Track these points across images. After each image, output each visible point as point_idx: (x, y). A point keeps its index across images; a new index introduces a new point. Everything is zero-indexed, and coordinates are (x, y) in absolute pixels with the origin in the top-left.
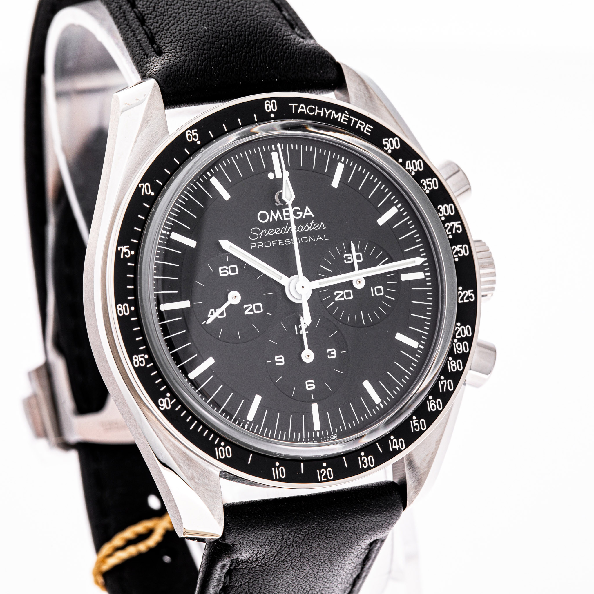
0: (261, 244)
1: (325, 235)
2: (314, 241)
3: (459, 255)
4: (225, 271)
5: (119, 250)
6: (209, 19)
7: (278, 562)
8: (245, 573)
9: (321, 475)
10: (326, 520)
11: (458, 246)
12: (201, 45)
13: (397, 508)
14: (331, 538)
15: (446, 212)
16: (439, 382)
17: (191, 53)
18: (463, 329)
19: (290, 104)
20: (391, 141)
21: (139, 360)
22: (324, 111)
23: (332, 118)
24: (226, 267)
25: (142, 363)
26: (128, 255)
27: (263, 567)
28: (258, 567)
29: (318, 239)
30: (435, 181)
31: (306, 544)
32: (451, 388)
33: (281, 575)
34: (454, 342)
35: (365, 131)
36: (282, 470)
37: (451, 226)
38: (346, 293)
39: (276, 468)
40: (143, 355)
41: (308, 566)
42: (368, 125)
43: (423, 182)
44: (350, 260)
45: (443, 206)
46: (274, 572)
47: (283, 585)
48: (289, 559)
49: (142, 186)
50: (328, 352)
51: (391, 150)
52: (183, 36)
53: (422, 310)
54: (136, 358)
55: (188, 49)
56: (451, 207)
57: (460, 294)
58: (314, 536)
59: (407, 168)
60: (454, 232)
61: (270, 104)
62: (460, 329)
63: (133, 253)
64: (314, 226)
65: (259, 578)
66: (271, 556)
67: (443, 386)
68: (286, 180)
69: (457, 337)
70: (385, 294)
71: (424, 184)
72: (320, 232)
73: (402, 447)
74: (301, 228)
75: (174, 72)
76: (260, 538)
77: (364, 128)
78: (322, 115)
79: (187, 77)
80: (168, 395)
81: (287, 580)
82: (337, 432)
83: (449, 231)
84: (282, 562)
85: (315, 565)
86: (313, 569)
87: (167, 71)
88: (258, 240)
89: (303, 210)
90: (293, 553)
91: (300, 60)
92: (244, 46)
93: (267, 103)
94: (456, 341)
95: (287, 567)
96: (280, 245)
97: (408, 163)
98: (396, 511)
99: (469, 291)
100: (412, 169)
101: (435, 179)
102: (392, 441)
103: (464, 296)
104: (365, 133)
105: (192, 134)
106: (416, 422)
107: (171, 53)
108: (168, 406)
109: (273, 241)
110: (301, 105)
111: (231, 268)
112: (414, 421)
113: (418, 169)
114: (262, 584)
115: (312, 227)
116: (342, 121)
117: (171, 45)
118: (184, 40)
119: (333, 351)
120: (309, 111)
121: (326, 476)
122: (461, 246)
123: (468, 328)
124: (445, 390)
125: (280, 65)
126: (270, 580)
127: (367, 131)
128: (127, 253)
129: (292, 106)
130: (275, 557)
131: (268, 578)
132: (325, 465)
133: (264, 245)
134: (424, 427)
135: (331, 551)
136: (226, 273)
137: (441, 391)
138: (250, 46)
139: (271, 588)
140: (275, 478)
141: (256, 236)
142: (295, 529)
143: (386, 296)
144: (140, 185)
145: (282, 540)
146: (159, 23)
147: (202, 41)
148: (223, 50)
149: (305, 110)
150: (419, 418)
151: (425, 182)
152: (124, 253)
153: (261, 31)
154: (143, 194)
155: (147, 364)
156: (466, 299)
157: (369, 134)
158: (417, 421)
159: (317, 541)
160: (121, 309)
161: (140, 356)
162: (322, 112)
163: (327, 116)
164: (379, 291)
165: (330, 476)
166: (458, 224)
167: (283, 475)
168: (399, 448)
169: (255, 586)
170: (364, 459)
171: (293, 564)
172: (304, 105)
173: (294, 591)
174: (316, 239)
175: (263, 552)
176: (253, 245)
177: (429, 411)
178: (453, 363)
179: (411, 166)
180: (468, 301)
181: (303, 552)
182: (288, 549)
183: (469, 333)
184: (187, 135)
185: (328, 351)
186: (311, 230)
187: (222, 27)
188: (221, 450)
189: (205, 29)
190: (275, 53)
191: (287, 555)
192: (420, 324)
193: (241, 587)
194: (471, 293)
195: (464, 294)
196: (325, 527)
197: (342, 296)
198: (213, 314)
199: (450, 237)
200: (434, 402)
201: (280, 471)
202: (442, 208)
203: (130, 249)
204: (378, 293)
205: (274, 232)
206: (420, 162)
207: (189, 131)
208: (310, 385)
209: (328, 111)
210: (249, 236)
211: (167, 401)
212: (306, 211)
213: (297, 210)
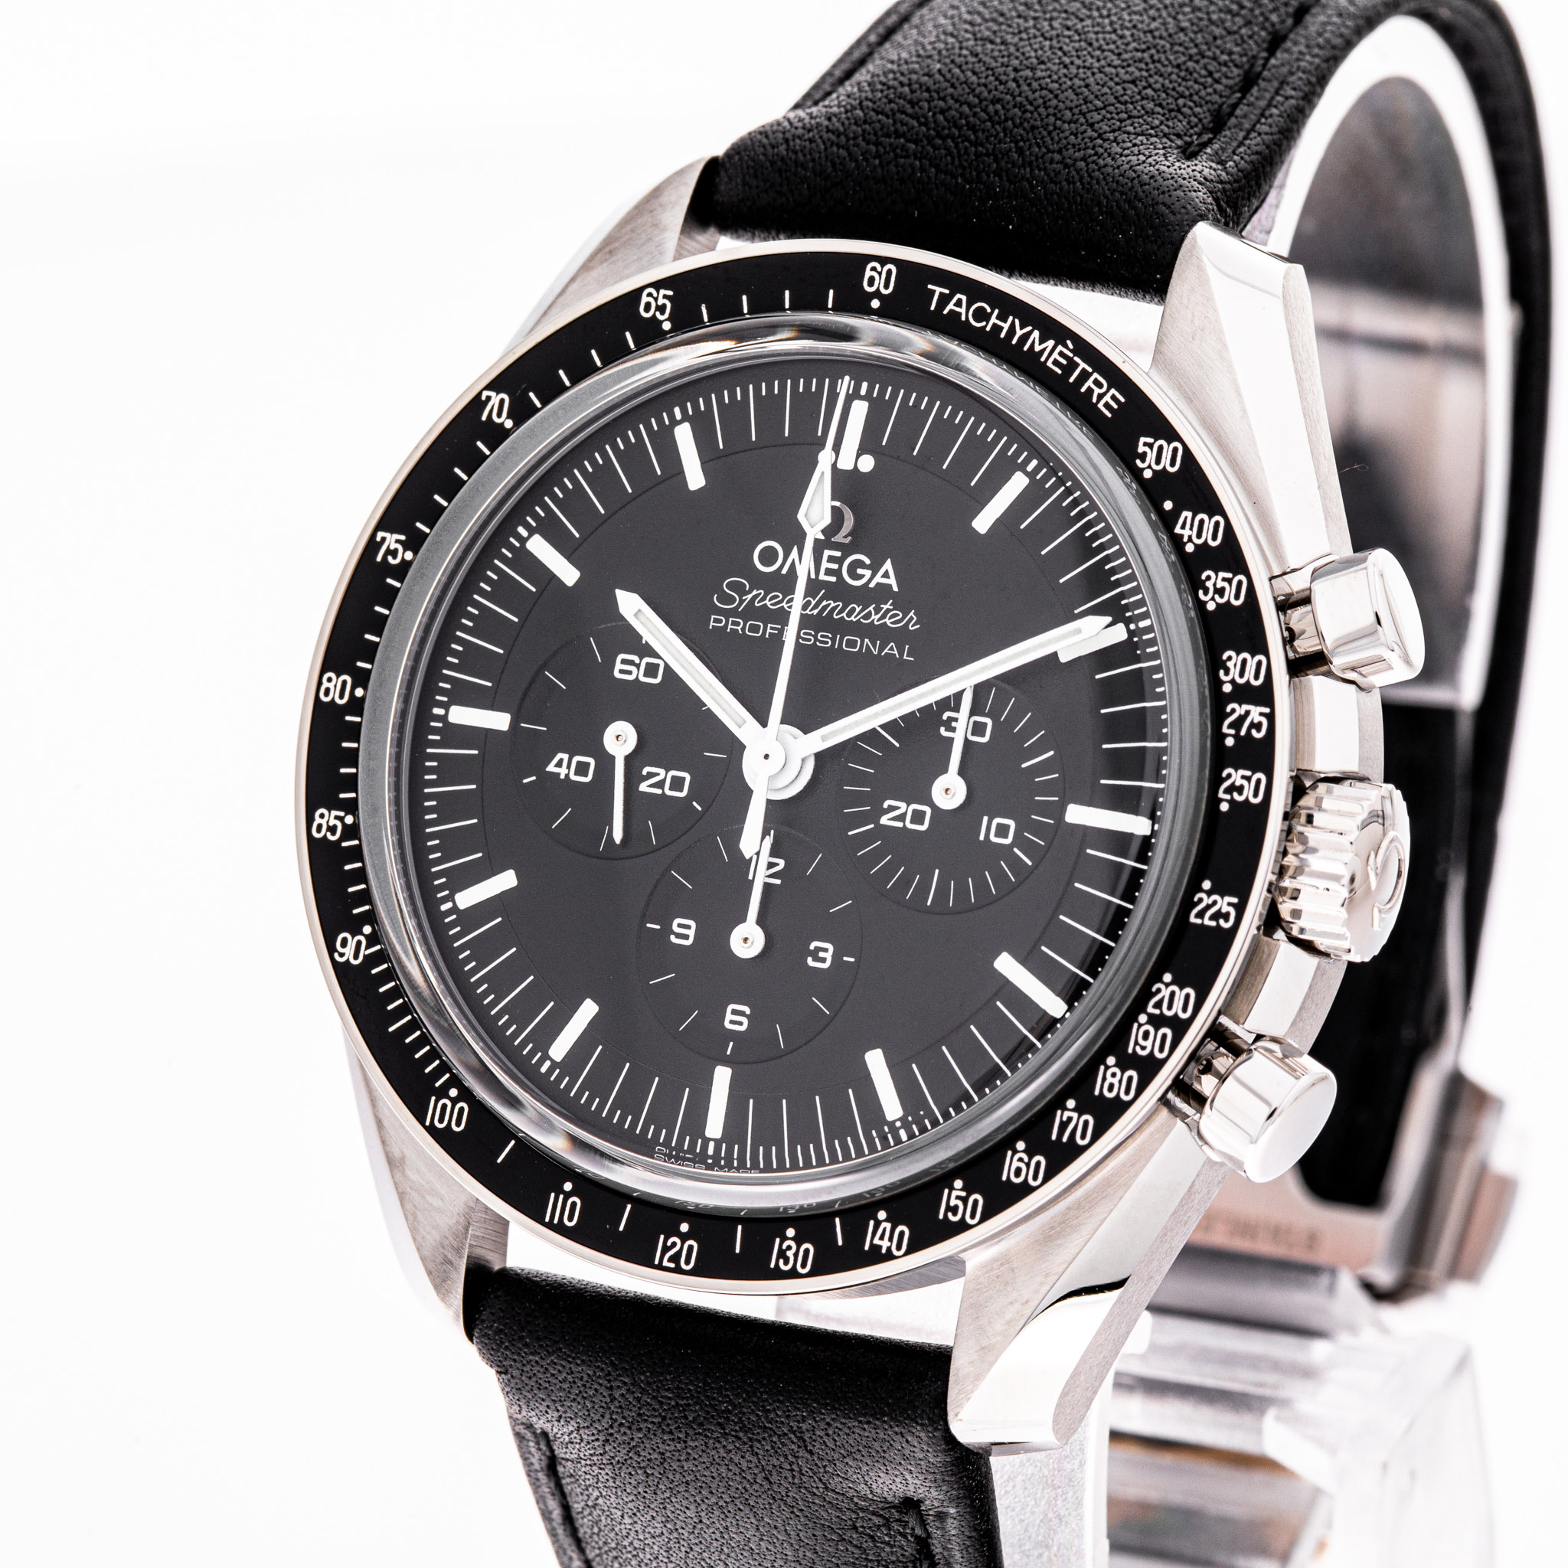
0: (738, 624)
1: (907, 647)
2: (876, 653)
3: (1236, 795)
4: (627, 668)
5: (378, 539)
9: (665, 1249)
10: (725, 1383)
11: (1241, 772)
14: (737, 1438)
15: (1242, 675)
16: (1059, 1112)
18: (1173, 994)
19: (930, 286)
20: (1161, 448)
21: (328, 822)
22: (1013, 325)
23: (1026, 348)
24: (636, 659)
25: (333, 834)
26: (395, 557)
29: (886, 651)
30: (1240, 583)
31: (671, 1433)
32: (1083, 1137)
34: (1138, 1022)
35: (1101, 406)
36: (574, 1204)
37: (1243, 713)
39: (561, 1197)
40: (342, 814)
41: (692, 1500)
42: (1113, 391)
43: (1209, 578)
44: (952, 729)
45: (1238, 655)
48: (639, 1463)
49: (489, 398)
50: (812, 947)
51: (1154, 471)
54: (322, 816)
56: (1259, 664)
57: (1201, 900)
58: (690, 1418)
59: (1178, 530)
60: (1243, 732)
61: (880, 274)
62: (1165, 993)
63: (409, 556)
64: (887, 616)
67: (1064, 1126)
69: (1150, 1009)
70: (1014, 844)
71: (1209, 584)
72: (900, 636)
73: (899, 1248)
74: (853, 610)
76: (553, 1375)
77: (1101, 396)
78: (1003, 335)
80: (367, 929)
83: (1230, 726)
85: (710, 1502)
86: (711, 1515)
88: (734, 613)
89: (875, 568)
90: (642, 1446)
92: (982, 127)
93: (874, 269)
94: (1142, 1018)
95: (639, 1483)
97: (1186, 518)
99: (1228, 899)
100: (1190, 537)
101: (1242, 577)
102: (878, 1224)
103: (1208, 907)
104: (1099, 409)
105: (656, 299)
106: (958, 1197)
108: (356, 957)
109: (769, 625)
110: (958, 296)
111: (647, 664)
112: (955, 1193)
113: (1206, 539)
115: (883, 617)
116: (1049, 364)
119: (826, 950)
120: (973, 315)
121: (675, 1258)
122: (1248, 773)
123: (1187, 996)
124: (1065, 1139)
125: (1031, 190)
127: (1107, 405)
128: (394, 553)
129: (933, 292)
133: (743, 629)
134: (973, 1216)
136: (630, 673)
137: (1054, 1137)
140: (547, 1220)
141: (732, 600)
142: (641, 1381)
143: (1015, 850)
144: (485, 394)
149: (963, 310)
150: (969, 1189)
151: (1214, 579)
152: (389, 552)
154: (484, 418)
155: (343, 838)
156: (1212, 918)
157: (1109, 415)
158: (963, 1194)
160: (331, 685)
161: (334, 813)
162: (1006, 326)
163: (1014, 342)
164: (1002, 831)
165: (687, 1262)
166: (1261, 714)
167: (570, 1219)
168: (889, 1249)
170: (789, 1248)
172: (964, 298)
174: (881, 650)
176: (716, 621)
177: (1004, 1178)
178: (1114, 1075)
179: (1191, 529)
180: (1213, 924)
183: (1185, 1010)
184: (644, 299)
186: (876, 623)
188: (444, 1106)
194: (1229, 904)
195: (1210, 902)
197: (901, 818)
198: (562, 766)
199: (1230, 742)
200: (1026, 1159)
201: (567, 1206)
202: (1233, 659)
203: (406, 546)
204: (997, 835)
205: (781, 601)
206: (1217, 524)
207: (651, 290)
208: (736, 1018)
209: (1022, 327)
210: (716, 596)
211: (359, 943)
212: (882, 572)
213: (859, 564)
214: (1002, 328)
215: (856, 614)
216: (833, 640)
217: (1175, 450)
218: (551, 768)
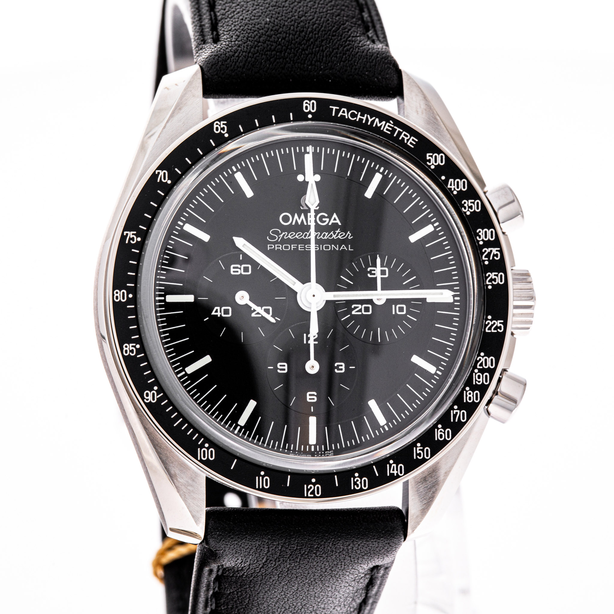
0: (279, 247)
1: (349, 245)
2: (337, 249)
3: (493, 282)
4: (236, 270)
5: (125, 234)
6: (275, 11)
7: (264, 574)
8: (233, 582)
9: (308, 490)
10: (317, 537)
11: (494, 273)
12: (257, 37)
13: (396, 535)
14: (321, 557)
15: (486, 237)
16: (452, 411)
17: (244, 43)
18: (486, 360)
19: (331, 107)
20: (436, 157)
21: (129, 349)
22: (367, 117)
23: (374, 126)
24: (239, 266)
25: (133, 353)
26: (133, 241)
27: (249, 577)
28: (244, 576)
29: (341, 248)
30: (478, 203)
31: (293, 560)
32: (463, 419)
33: (268, 588)
34: (475, 372)
35: (408, 144)
36: (267, 480)
37: (489, 251)
38: (365, 307)
39: (261, 478)
40: (134, 345)
41: (296, 583)
42: (412, 138)
43: (465, 203)
44: (374, 274)
45: (483, 230)
46: (260, 584)
47: (271, 599)
48: (276, 573)
49: (159, 173)
51: (435, 166)
52: (243, 26)
53: (446, 335)
54: (126, 347)
55: (243, 40)
56: (492, 232)
57: (489, 323)
58: (302, 553)
59: (449, 186)
60: (491, 258)
61: (309, 104)
62: (483, 360)
63: (139, 239)
65: (247, 588)
66: (257, 568)
67: (455, 416)
68: (312, 184)
69: (478, 367)
70: (407, 314)
71: (466, 205)
72: (346, 242)
73: (401, 473)
74: (325, 235)
75: (221, 61)
76: (243, 547)
77: (408, 140)
78: (364, 122)
79: (234, 67)
80: (156, 388)
81: (275, 594)
82: (334, 449)
83: (485, 257)
84: (268, 575)
85: (304, 582)
86: (303, 587)
87: (214, 59)
88: (277, 242)
89: (330, 217)
90: (279, 567)
91: (359, 63)
92: (303, 43)
93: (306, 103)
94: (476, 371)
95: (273, 580)
96: (299, 249)
97: (451, 182)
98: (395, 538)
99: (499, 321)
100: (454, 188)
101: (478, 201)
102: (390, 465)
103: (492, 325)
104: (408, 145)
105: (220, 125)
106: (420, 450)
107: (225, 42)
108: (154, 399)
109: (292, 245)
110: (343, 109)
111: (244, 267)
112: (418, 448)
113: (461, 189)
114: (250, 595)
115: (337, 235)
116: (385, 130)
117: (229, 33)
118: (242, 30)
119: (342, 365)
120: (350, 116)
121: (313, 493)
122: (497, 273)
123: (492, 360)
124: (456, 421)
125: (336, 66)
126: (257, 592)
127: (411, 143)
128: (133, 238)
129: (333, 109)
130: (260, 569)
131: (256, 590)
132: (313, 480)
133: (282, 248)
134: (427, 456)
135: (321, 571)
136: (237, 272)
137: (452, 421)
138: (309, 43)
139: (260, 600)
140: (257, 487)
141: (275, 238)
142: (281, 543)
143: (408, 316)
144: (157, 171)
145: (268, 552)
146: (227, 10)
147: (259, 33)
148: (280, 44)
149: (346, 114)
150: (423, 446)
151: (467, 203)
152: (130, 239)
153: (325, 29)
154: (158, 181)
155: (137, 354)
156: (494, 329)
157: (413, 147)
158: (422, 448)
159: (306, 558)
160: (118, 295)
161: (131, 345)
162: (364, 118)
163: (369, 124)
164: (401, 309)
165: (318, 493)
166: (497, 251)
167: (267, 485)
168: (397, 474)
169: (244, 596)
170: (357, 480)
171: (279, 579)
172: (345, 110)
173: (285, 607)
174: (339, 248)
175: (247, 562)
176: (270, 247)
177: (436, 439)
178: (470, 394)
179: (454, 185)
180: (496, 331)
181: (291, 568)
182: (274, 563)
183: (492, 365)
184: (215, 126)
185: (336, 365)
186: (335, 238)
187: (285, 21)
188: (204, 451)
189: (267, 21)
190: (334, 53)
191: (273, 569)
192: (441, 349)
193: (230, 595)
194: (500, 323)
195: (492, 323)
196: (315, 545)
197: (360, 311)
198: (218, 312)
199: (487, 263)
200: (443, 431)
201: (264, 481)
202: (481, 232)
203: (137, 235)
204: (399, 311)
205: (295, 235)
206: (464, 182)
207: (218, 122)
208: (311, 397)
209: (371, 118)
210: (268, 237)
211: (153, 394)
212: (333, 218)
213: (324, 217)
216: (319, 247)
217: (442, 157)
218: (213, 313)
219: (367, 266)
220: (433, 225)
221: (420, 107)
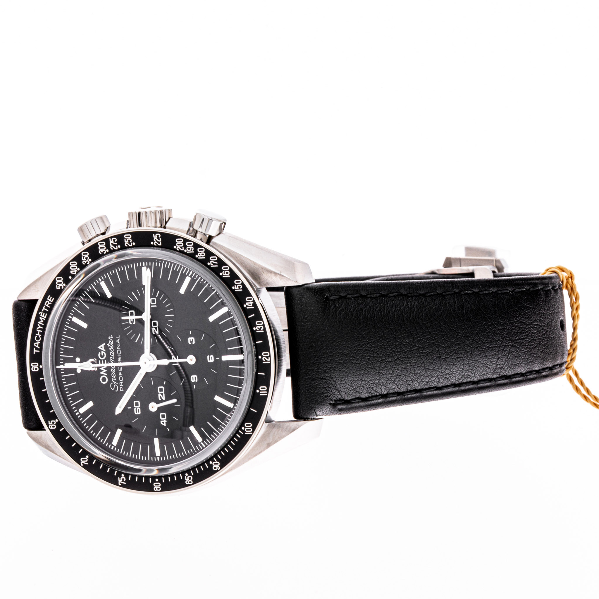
1: (117, 337)
2: (119, 345)
3: (131, 241)
4: (138, 410)
9: (266, 361)
11: (125, 241)
15: (103, 248)
16: (211, 266)
18: (178, 245)
19: (34, 353)
20: (58, 283)
21: (188, 480)
22: (38, 329)
23: (43, 324)
24: (135, 409)
25: (190, 478)
26: (124, 479)
29: (119, 342)
30: (84, 254)
32: (215, 258)
36: (262, 388)
37: (112, 245)
38: (154, 325)
39: (261, 392)
40: (186, 477)
42: (48, 299)
43: (84, 263)
44: (133, 320)
49: (83, 464)
51: (63, 283)
53: (166, 271)
54: (187, 482)
56: (100, 244)
57: (156, 244)
59: (75, 273)
60: (116, 244)
61: (34, 367)
62: (178, 247)
63: (123, 475)
67: (214, 264)
69: (183, 249)
70: (155, 297)
71: (85, 262)
72: (115, 340)
73: (251, 299)
74: (112, 354)
77: (50, 302)
78: (41, 331)
80: (211, 463)
83: (116, 247)
88: (118, 385)
89: (101, 351)
93: (33, 369)
94: (185, 251)
96: (122, 370)
97: (72, 272)
99: (154, 237)
100: (76, 270)
101: (82, 254)
102: (247, 306)
103: (157, 241)
105: (51, 425)
106: (236, 287)
108: (218, 464)
109: (119, 375)
111: (136, 406)
112: (236, 288)
113: (76, 266)
115: (111, 345)
116: (45, 317)
119: (190, 340)
120: (38, 340)
121: (267, 357)
122: (125, 240)
123: (178, 241)
124: (217, 263)
127: (51, 300)
128: (123, 479)
133: (122, 382)
134: (240, 282)
137: (217, 266)
140: (266, 395)
141: (116, 386)
149: (38, 343)
151: (84, 261)
152: (123, 481)
154: (87, 464)
155: (191, 475)
156: (159, 240)
157: (53, 298)
158: (235, 286)
160: (157, 488)
161: (186, 479)
162: (39, 331)
163: (42, 328)
165: (267, 354)
166: (111, 240)
167: (265, 388)
168: (252, 302)
170: (258, 328)
172: (35, 344)
174: (119, 344)
176: (121, 389)
177: (229, 276)
178: (200, 255)
179: (74, 270)
180: (160, 239)
183: (181, 241)
184: (52, 428)
185: (190, 343)
186: (113, 347)
188: (247, 430)
192: (175, 274)
194: (155, 236)
197: (156, 328)
198: (164, 422)
199: (119, 247)
200: (224, 272)
201: (262, 390)
202: (101, 251)
203: (121, 477)
204: (154, 302)
205: (113, 373)
206: (72, 264)
207: (49, 427)
208: (211, 359)
209: (38, 327)
210: (116, 391)
211: (215, 464)
212: (101, 349)
213: (101, 355)
214: (40, 332)
215: (112, 353)
216: (119, 357)
217: (58, 279)
218: (165, 425)
219: (128, 324)
220: (100, 282)
221: (35, 289)
